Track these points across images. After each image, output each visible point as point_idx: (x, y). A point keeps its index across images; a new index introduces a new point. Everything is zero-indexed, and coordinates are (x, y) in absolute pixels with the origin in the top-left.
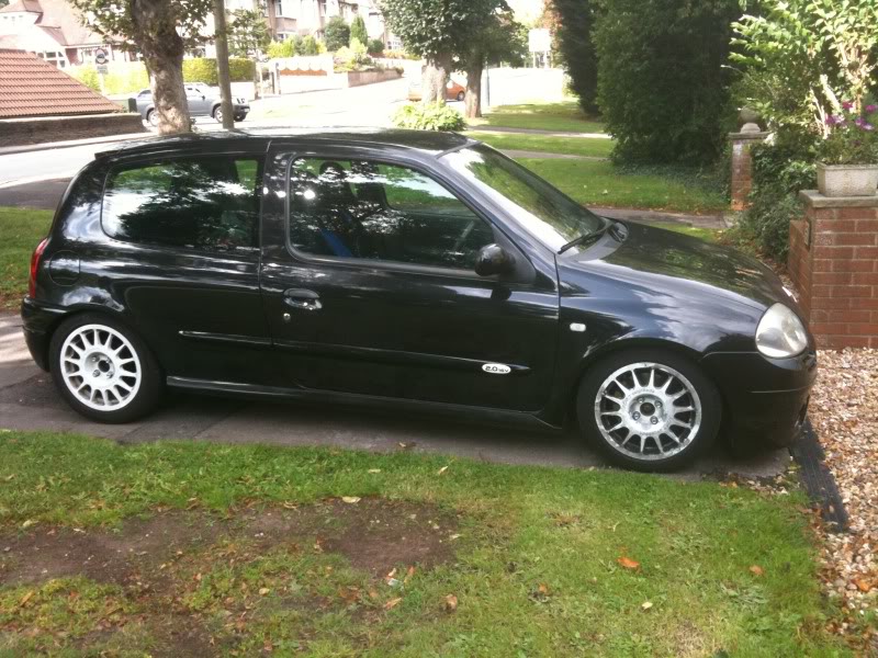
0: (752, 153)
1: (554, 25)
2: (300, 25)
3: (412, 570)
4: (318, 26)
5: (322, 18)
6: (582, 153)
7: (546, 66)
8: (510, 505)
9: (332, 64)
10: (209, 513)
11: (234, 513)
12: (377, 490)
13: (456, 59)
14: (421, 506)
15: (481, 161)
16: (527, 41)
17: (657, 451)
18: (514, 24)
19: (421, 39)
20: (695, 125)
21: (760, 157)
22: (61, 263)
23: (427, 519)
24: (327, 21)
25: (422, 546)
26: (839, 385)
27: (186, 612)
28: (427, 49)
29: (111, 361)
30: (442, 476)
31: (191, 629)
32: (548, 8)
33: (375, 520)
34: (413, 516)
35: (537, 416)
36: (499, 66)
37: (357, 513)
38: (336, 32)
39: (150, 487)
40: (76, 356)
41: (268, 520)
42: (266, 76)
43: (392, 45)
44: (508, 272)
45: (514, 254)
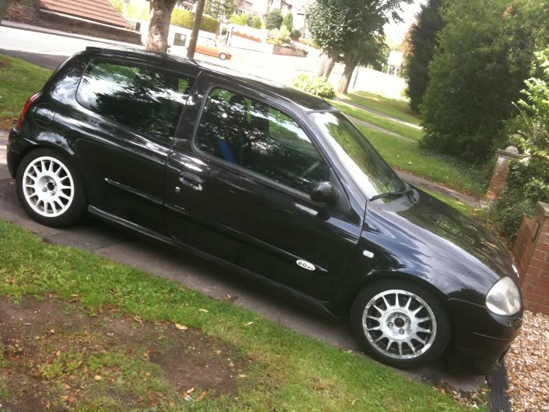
0: (511, 167)
1: (406, 51)
2: (254, 9)
3: (204, 393)
4: (265, 12)
5: (269, 8)
6: (402, 134)
7: (395, 75)
8: (287, 363)
9: (266, 37)
10: (82, 308)
11: (99, 314)
12: (200, 325)
13: (342, 55)
14: (227, 346)
15: (336, 123)
16: (388, 56)
17: (397, 353)
18: (383, 44)
19: (324, 37)
20: (477, 137)
21: (514, 171)
22: (44, 112)
23: (228, 356)
24: (271, 10)
25: (218, 376)
26: (529, 338)
27: (39, 378)
28: (327, 44)
29: (56, 184)
30: (247, 328)
31: (38, 391)
32: (407, 40)
33: (192, 347)
34: (219, 352)
35: (324, 304)
36: (366, 67)
37: (182, 338)
38: (274, 19)
39: (50, 278)
40: (35, 175)
41: (121, 325)
42: (224, 33)
43: (306, 36)
44: (332, 203)
45: (340, 192)
